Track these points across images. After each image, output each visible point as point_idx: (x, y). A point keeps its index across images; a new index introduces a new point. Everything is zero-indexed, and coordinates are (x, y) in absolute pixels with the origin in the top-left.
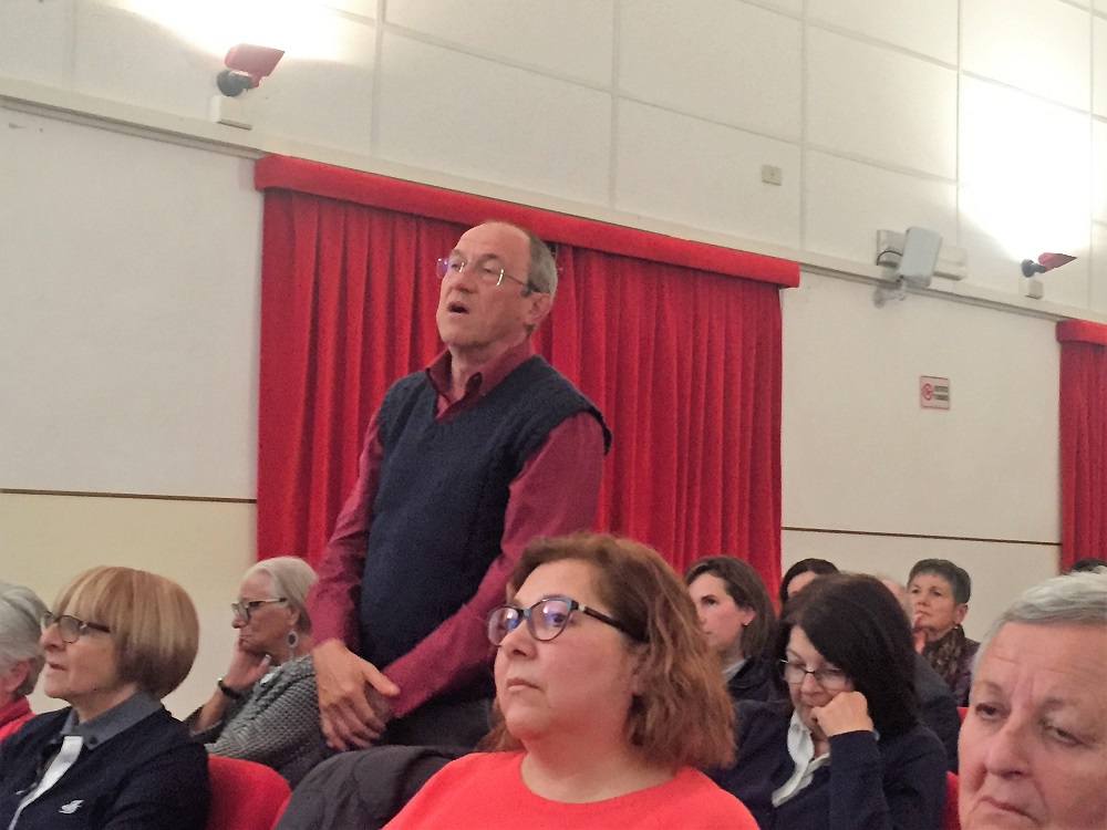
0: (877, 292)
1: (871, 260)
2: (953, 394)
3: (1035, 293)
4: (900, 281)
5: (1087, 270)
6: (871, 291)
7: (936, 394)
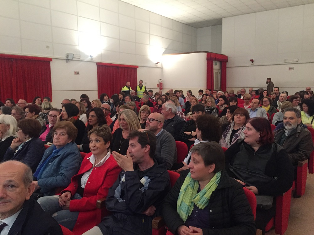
0: (67, 61)
1: (65, 57)
2: (80, 73)
3: (92, 59)
4: (69, 59)
5: (101, 56)
6: (65, 61)
7: (77, 73)
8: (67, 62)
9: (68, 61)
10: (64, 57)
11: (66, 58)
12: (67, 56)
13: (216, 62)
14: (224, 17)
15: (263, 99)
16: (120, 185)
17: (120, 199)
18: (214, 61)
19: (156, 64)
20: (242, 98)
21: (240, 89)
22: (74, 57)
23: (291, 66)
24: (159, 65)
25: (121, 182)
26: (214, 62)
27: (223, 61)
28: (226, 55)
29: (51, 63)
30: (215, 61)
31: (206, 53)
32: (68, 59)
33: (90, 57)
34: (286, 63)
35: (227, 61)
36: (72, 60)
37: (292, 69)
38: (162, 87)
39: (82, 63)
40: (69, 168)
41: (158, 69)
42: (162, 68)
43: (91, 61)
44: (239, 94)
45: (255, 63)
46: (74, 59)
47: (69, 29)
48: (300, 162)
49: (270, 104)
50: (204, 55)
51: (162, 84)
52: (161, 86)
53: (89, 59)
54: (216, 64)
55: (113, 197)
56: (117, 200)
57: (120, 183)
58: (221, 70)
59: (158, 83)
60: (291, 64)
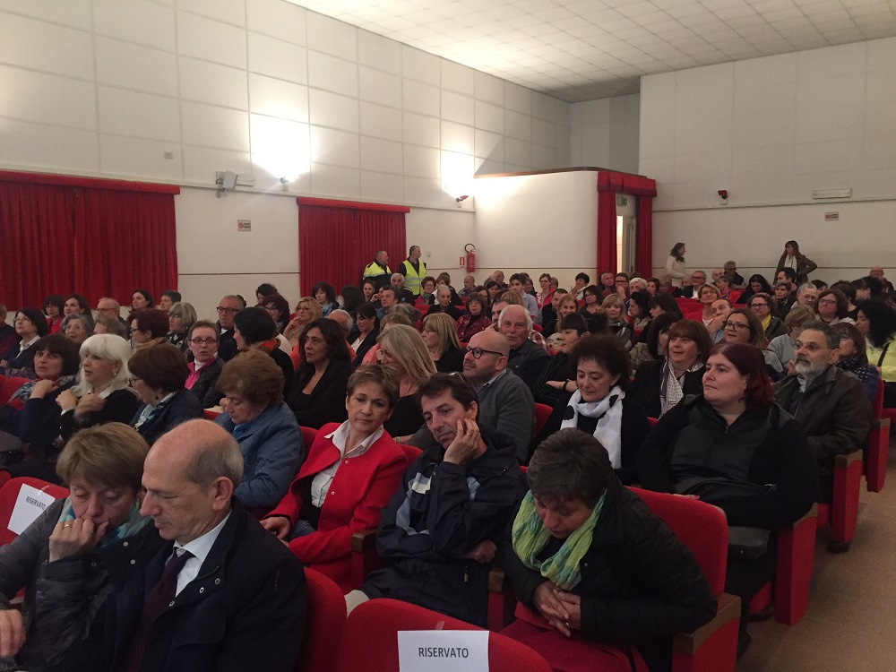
0: (218, 193)
1: (214, 182)
2: (252, 225)
3: (285, 189)
4: (224, 189)
5: (309, 179)
6: (215, 193)
7: (244, 226)
8: (219, 196)
9: (221, 193)
10: (211, 182)
11: (217, 186)
12: (220, 181)
13: (625, 196)
14: (647, 74)
15: (751, 301)
16: (406, 501)
17: (409, 531)
18: (617, 195)
19: (458, 200)
20: (696, 295)
21: (691, 272)
22: (238, 183)
23: (832, 209)
24: (466, 205)
25: (409, 493)
26: (618, 197)
27: (643, 194)
28: (650, 177)
29: (176, 198)
30: (620, 195)
31: (595, 173)
32: (222, 188)
33: (280, 184)
34: (819, 201)
35: (654, 194)
36: (232, 191)
37: (834, 216)
38: (473, 264)
39: (259, 197)
40: (278, 462)
41: (464, 214)
42: (474, 212)
43: (283, 194)
44: (688, 284)
45: (731, 201)
46: (237, 188)
47: (226, 107)
48: (839, 456)
49: (772, 312)
50: (592, 177)
51: (473, 256)
52: (470, 262)
53: (276, 187)
54: (624, 203)
55: (393, 526)
56: (405, 533)
57: (406, 496)
58: (637, 220)
59: (464, 254)
60: (831, 203)
